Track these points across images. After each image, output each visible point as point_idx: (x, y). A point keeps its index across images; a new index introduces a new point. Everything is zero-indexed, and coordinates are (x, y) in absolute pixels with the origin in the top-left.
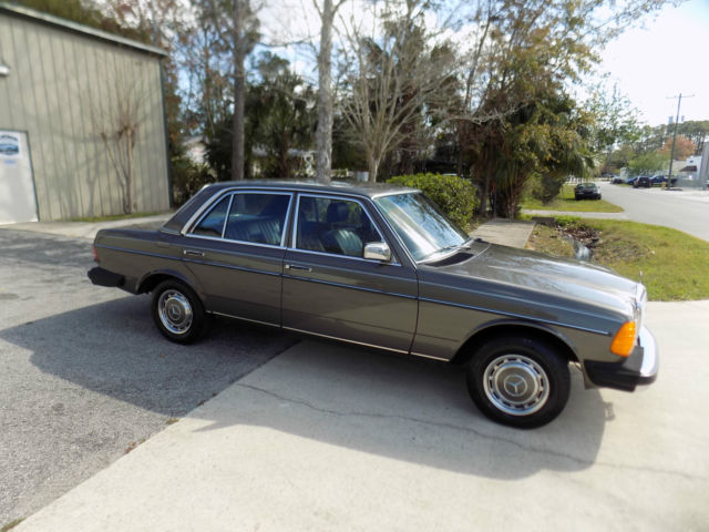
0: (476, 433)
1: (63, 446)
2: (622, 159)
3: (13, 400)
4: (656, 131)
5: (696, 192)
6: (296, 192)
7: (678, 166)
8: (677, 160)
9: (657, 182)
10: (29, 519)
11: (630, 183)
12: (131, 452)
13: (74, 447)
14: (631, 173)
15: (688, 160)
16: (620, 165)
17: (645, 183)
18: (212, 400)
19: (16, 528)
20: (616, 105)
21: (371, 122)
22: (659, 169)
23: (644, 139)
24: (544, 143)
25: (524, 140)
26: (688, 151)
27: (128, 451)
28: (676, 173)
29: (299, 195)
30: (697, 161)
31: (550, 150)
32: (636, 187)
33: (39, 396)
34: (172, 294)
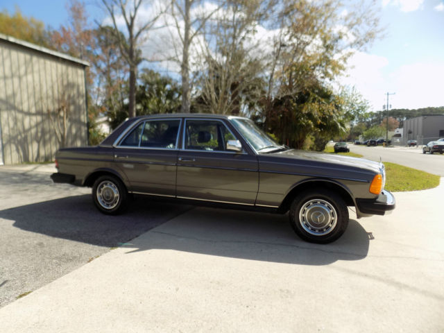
0: (297, 247)
1: (47, 260)
2: (358, 131)
3: (10, 242)
4: (376, 114)
5: (402, 148)
6: (183, 118)
7: (391, 134)
8: (390, 131)
9: (381, 143)
10: (34, 292)
11: (365, 144)
12: (92, 262)
13: (54, 261)
14: (365, 138)
15: (396, 131)
16: (358, 134)
17: (373, 144)
18: (136, 239)
19: (27, 296)
20: (354, 97)
21: (216, 99)
22: (381, 136)
23: (370, 119)
24: (316, 114)
25: (304, 111)
26: (396, 126)
27: (89, 261)
28: (390, 139)
29: (186, 119)
30: (401, 131)
31: (320, 118)
32: (369, 146)
33: (25, 240)
34: (106, 184)
